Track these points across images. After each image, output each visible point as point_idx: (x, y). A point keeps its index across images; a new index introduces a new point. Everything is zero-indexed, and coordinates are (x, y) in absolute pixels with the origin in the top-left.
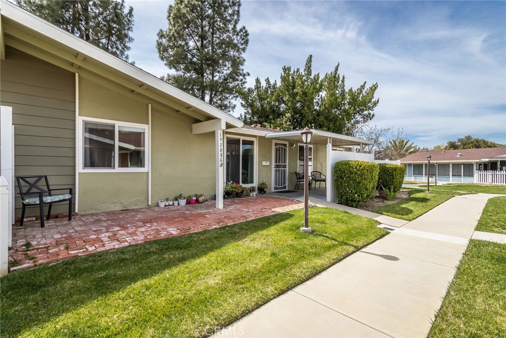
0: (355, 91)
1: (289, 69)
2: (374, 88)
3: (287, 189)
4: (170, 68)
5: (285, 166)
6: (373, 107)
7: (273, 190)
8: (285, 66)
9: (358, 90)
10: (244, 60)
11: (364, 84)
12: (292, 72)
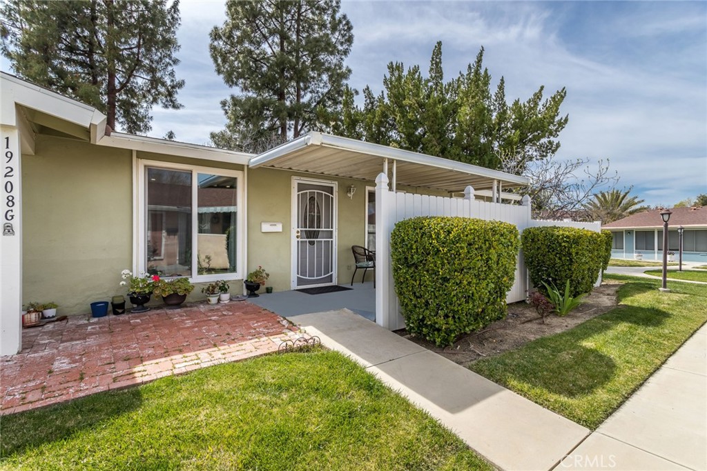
0: (524, 104)
1: (399, 68)
2: (560, 97)
3: (335, 282)
4: (231, 86)
5: (330, 234)
6: (556, 131)
7: (294, 286)
8: (392, 63)
9: (529, 102)
10: (350, 71)
11: (540, 91)
12: (405, 73)
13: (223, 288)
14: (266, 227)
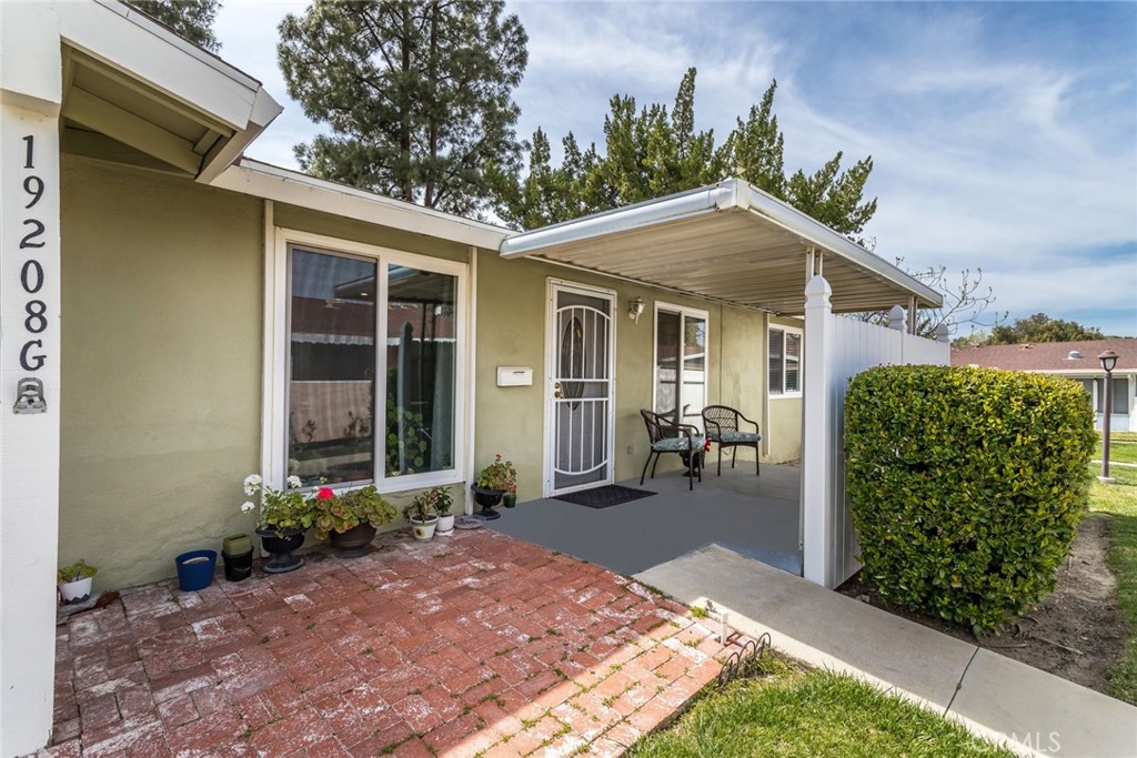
0: (810, 179)
1: (630, 104)
2: (862, 172)
3: (610, 480)
4: (315, 120)
5: (602, 389)
6: (858, 222)
7: (549, 490)
8: (617, 97)
9: (818, 176)
10: (517, 110)
11: (837, 160)
12: (638, 115)
13: (441, 501)
14: (507, 377)
